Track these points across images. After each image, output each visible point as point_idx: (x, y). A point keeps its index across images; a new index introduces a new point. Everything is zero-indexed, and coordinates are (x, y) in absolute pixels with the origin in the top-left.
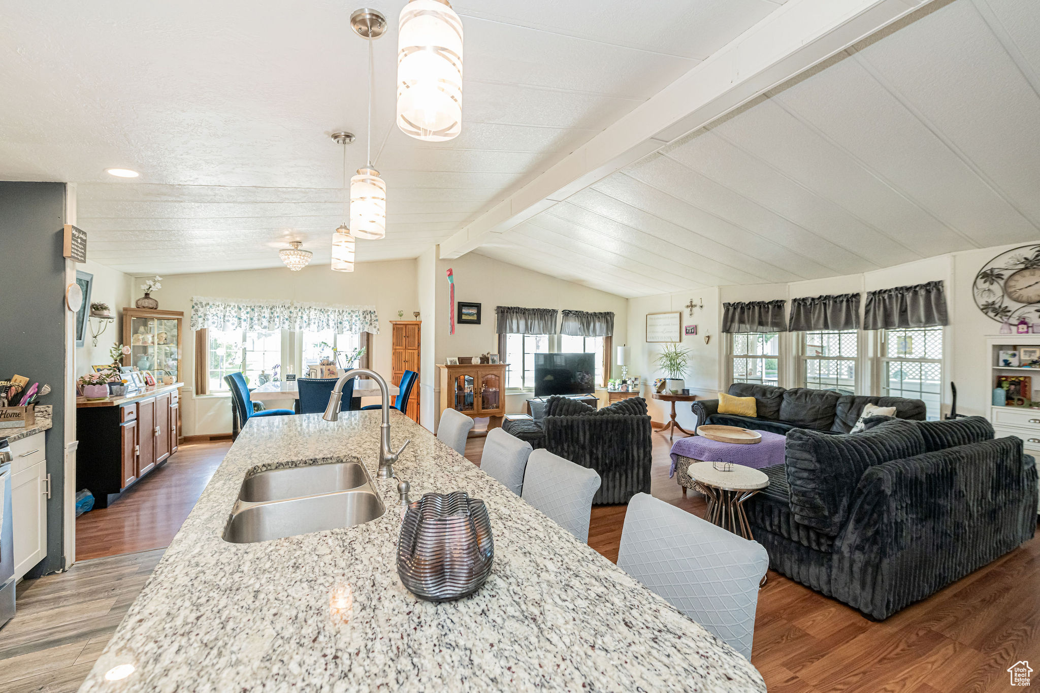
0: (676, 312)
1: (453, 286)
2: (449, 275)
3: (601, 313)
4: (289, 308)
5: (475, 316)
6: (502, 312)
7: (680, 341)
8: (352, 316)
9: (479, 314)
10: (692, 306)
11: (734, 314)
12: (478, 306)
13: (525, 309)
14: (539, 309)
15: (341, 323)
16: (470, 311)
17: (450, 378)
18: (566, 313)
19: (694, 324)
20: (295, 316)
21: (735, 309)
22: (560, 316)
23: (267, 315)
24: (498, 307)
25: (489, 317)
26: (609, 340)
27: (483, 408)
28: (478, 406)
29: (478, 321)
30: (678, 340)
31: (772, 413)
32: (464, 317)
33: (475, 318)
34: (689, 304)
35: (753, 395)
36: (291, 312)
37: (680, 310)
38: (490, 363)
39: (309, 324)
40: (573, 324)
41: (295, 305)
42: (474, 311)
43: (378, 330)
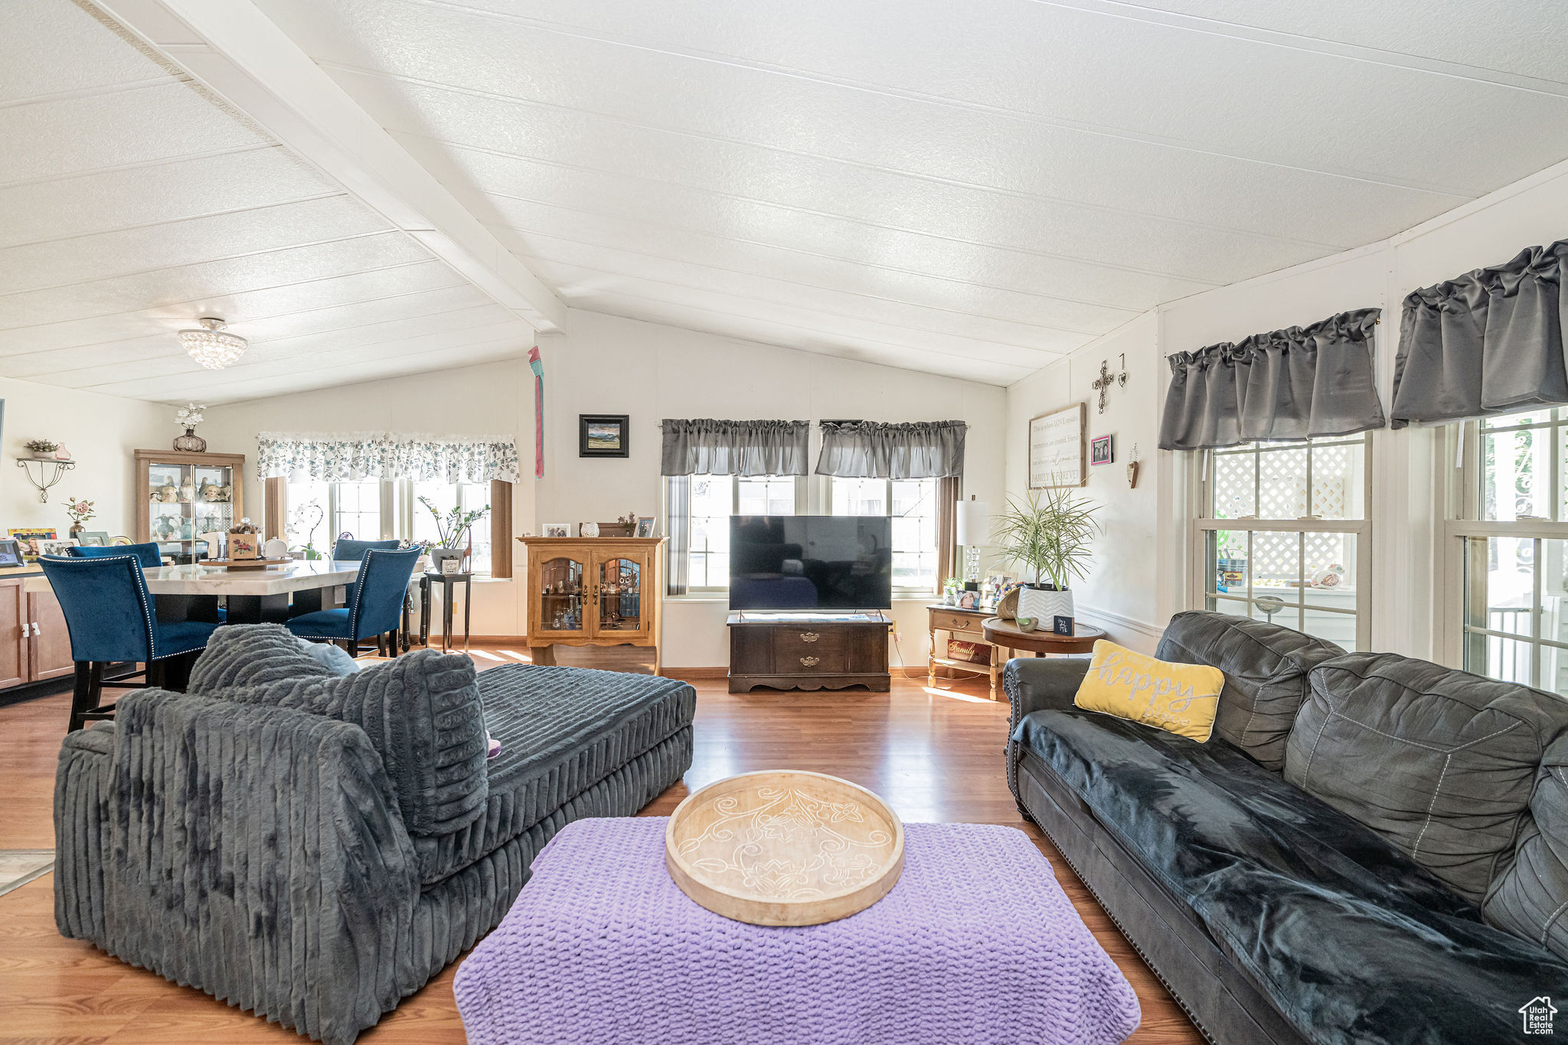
0: (1075, 405)
1: (539, 381)
2: (531, 361)
3: (925, 425)
4: (380, 444)
5: (617, 440)
6: (676, 432)
7: (1084, 484)
8: (472, 454)
9: (624, 437)
10: (1105, 381)
11: (1200, 385)
12: (622, 422)
13: (726, 423)
14: (761, 422)
15: (454, 466)
16: (606, 432)
17: (532, 563)
18: (833, 428)
19: (1108, 432)
20: (390, 456)
21: (1203, 368)
22: (816, 439)
23: (349, 456)
24: (665, 422)
25: (647, 441)
26: (952, 486)
27: (603, 626)
28: (590, 621)
29: (622, 452)
30: (1078, 481)
31: (1265, 737)
32: (592, 445)
33: (616, 445)
34: (1099, 376)
35: (1215, 659)
36: (383, 451)
37: (1079, 398)
38: (636, 535)
39: (406, 469)
40: (850, 453)
41: (390, 439)
42: (614, 431)
43: (518, 476)
